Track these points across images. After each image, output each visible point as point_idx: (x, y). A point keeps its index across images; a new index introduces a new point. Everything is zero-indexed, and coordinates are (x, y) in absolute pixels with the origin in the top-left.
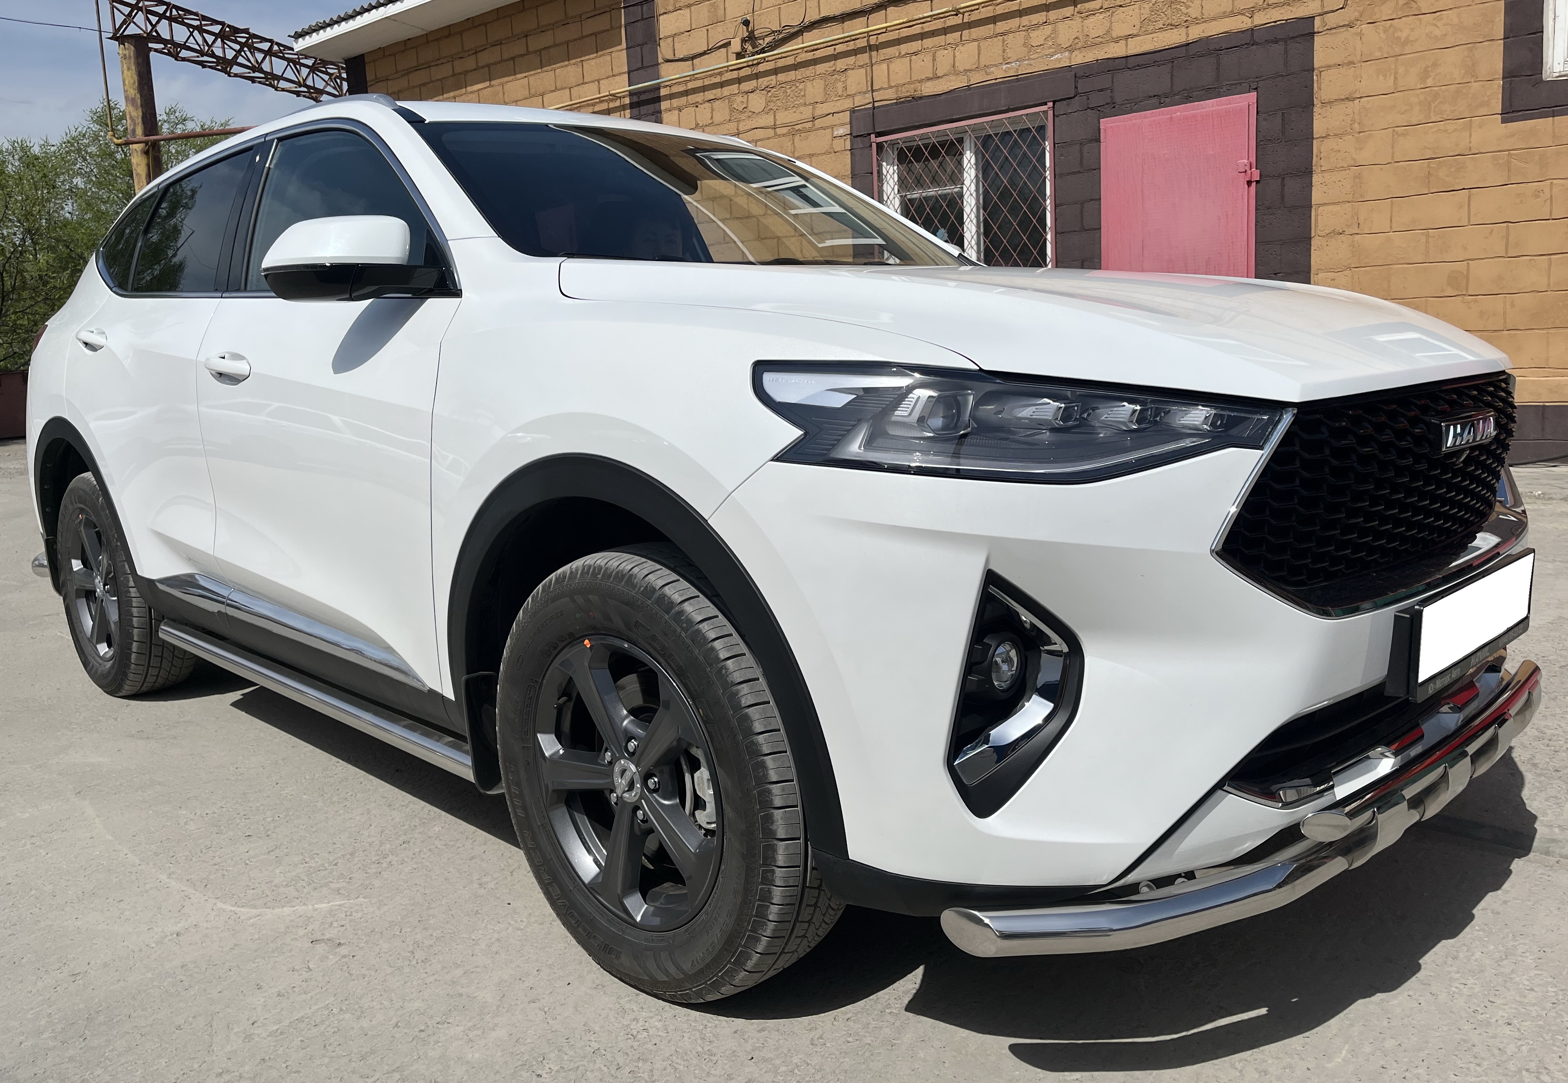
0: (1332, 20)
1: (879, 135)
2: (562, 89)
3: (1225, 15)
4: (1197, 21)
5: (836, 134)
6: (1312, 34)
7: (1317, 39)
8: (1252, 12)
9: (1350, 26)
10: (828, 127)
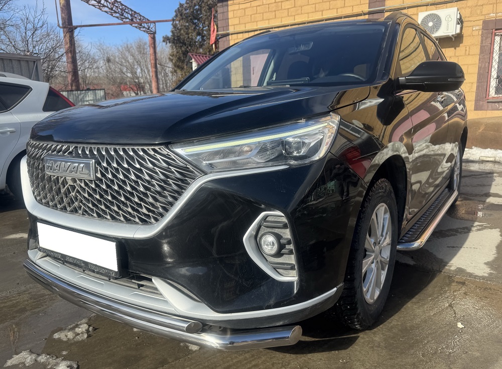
1: (496, 30)
2: (333, 9)
5: (474, 29)
10: (471, 26)
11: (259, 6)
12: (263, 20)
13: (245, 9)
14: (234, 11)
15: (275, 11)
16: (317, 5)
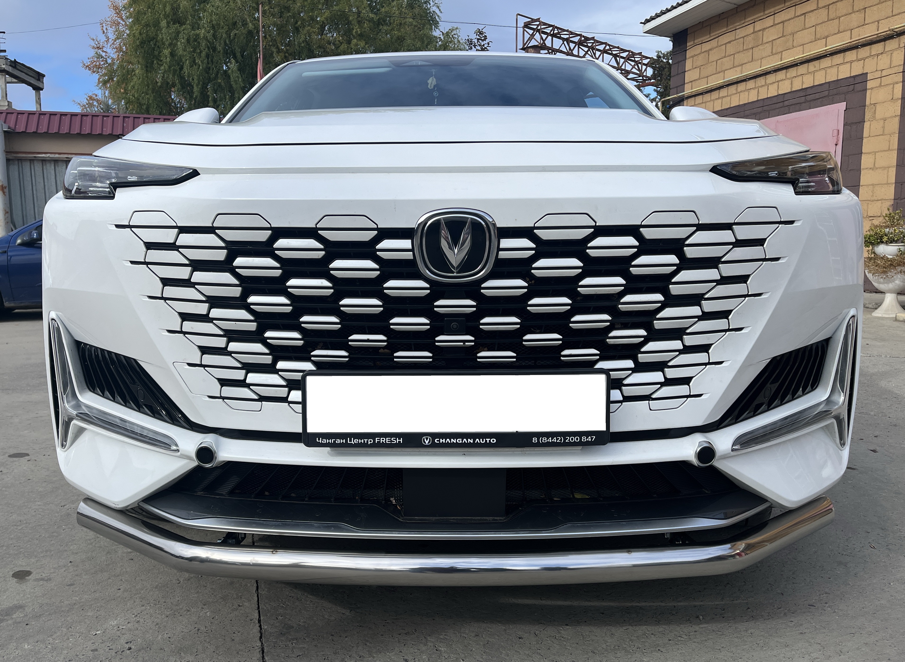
2: (844, 31)
11: (730, 42)
12: (734, 67)
13: (708, 51)
14: (693, 57)
15: (752, 48)
16: (818, 28)
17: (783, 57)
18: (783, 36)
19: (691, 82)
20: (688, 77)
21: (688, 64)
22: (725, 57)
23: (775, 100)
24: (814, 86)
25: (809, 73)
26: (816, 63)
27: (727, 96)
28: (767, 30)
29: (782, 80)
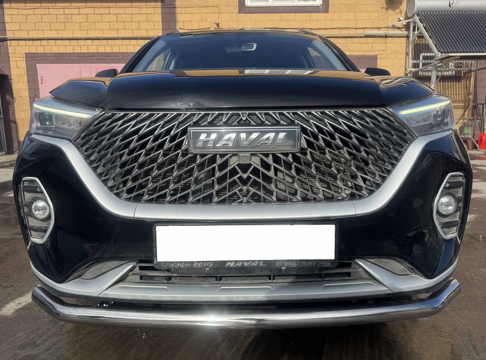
0: (381, 56)
2: (128, 30)
3: (358, 51)
4: (352, 51)
6: (377, 59)
7: (378, 60)
8: (365, 51)
9: (384, 58)
11: (45, 15)
12: (51, 30)
13: (26, 15)
14: (11, 15)
15: (65, 23)
16: (111, 24)
17: (89, 33)
18: (87, 22)
19: (13, 30)
20: (8, 27)
21: (7, 19)
22: (42, 22)
23: (86, 55)
24: (112, 53)
25: (108, 45)
26: (113, 41)
27: (48, 45)
28: (75, 15)
29: (90, 45)
